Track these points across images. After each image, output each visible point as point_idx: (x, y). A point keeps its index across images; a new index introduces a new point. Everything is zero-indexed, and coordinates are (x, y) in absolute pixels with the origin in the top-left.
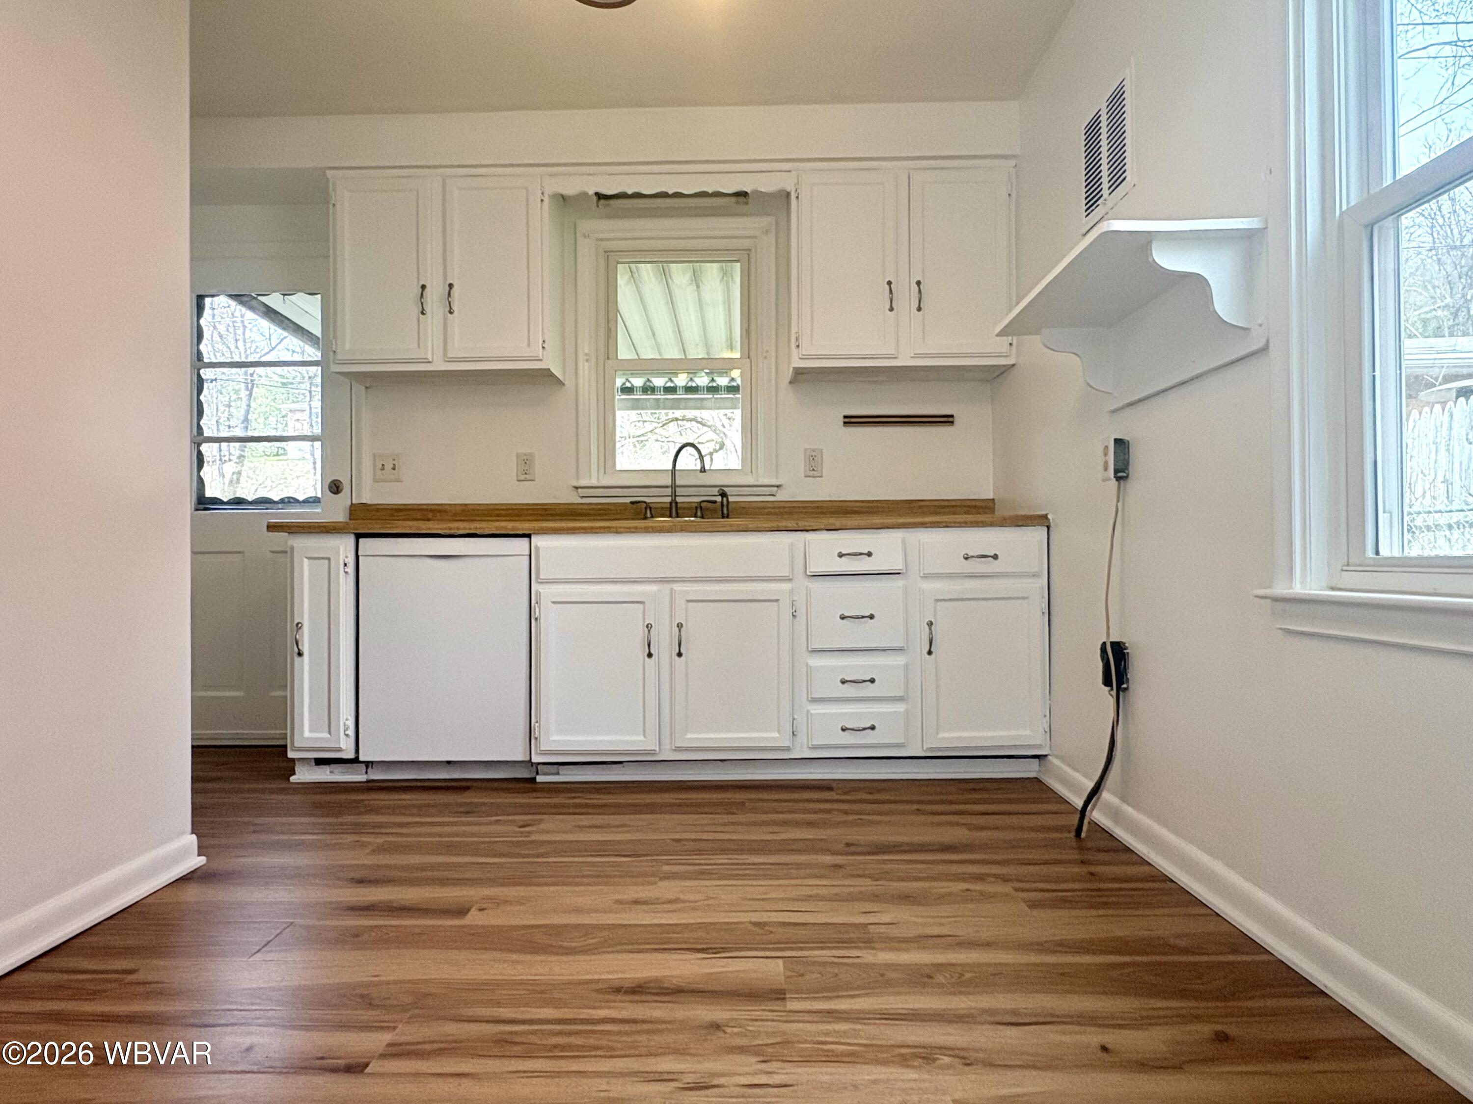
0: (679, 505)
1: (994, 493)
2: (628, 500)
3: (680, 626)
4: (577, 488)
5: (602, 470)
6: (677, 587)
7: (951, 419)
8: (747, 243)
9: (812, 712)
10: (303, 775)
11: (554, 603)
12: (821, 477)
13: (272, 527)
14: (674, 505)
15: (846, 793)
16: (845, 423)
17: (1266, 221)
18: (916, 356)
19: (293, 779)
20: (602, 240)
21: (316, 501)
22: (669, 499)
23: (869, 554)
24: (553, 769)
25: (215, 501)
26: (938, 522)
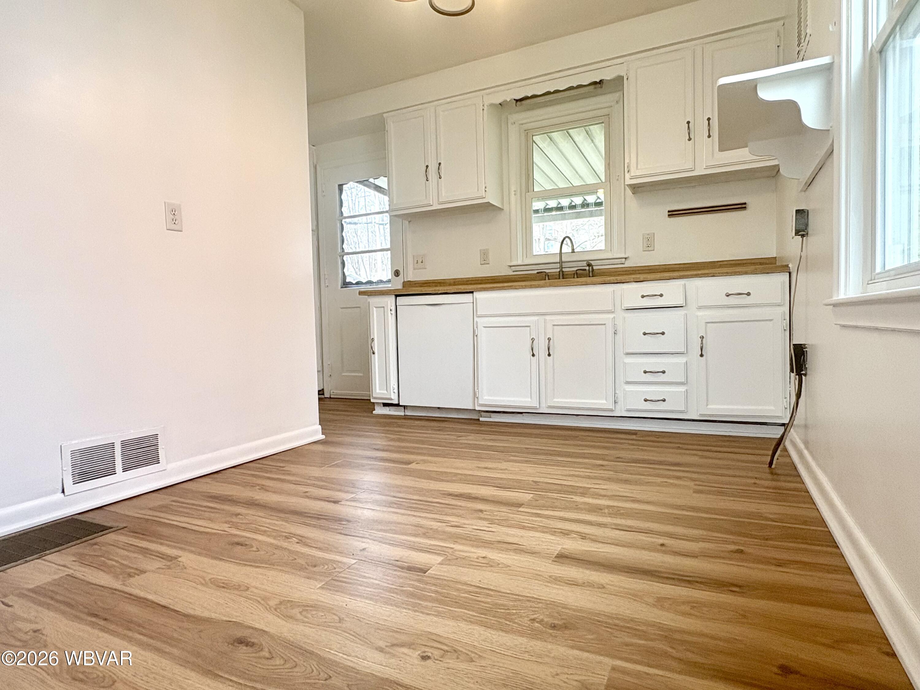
0: (564, 273)
1: (777, 254)
2: (536, 272)
3: (549, 339)
4: (511, 266)
5: (525, 256)
6: (548, 318)
7: (744, 206)
8: (605, 111)
9: (627, 389)
10: (379, 411)
11: (484, 327)
12: (654, 250)
13: (361, 293)
14: (561, 273)
15: (642, 437)
16: (669, 215)
17: (833, 58)
18: (707, 168)
19: (374, 412)
20: (522, 124)
21: (389, 281)
22: (558, 270)
23: (661, 295)
24: (488, 414)
25: (350, 283)
26: (707, 274)
